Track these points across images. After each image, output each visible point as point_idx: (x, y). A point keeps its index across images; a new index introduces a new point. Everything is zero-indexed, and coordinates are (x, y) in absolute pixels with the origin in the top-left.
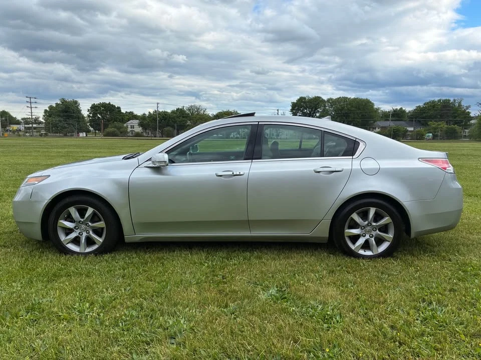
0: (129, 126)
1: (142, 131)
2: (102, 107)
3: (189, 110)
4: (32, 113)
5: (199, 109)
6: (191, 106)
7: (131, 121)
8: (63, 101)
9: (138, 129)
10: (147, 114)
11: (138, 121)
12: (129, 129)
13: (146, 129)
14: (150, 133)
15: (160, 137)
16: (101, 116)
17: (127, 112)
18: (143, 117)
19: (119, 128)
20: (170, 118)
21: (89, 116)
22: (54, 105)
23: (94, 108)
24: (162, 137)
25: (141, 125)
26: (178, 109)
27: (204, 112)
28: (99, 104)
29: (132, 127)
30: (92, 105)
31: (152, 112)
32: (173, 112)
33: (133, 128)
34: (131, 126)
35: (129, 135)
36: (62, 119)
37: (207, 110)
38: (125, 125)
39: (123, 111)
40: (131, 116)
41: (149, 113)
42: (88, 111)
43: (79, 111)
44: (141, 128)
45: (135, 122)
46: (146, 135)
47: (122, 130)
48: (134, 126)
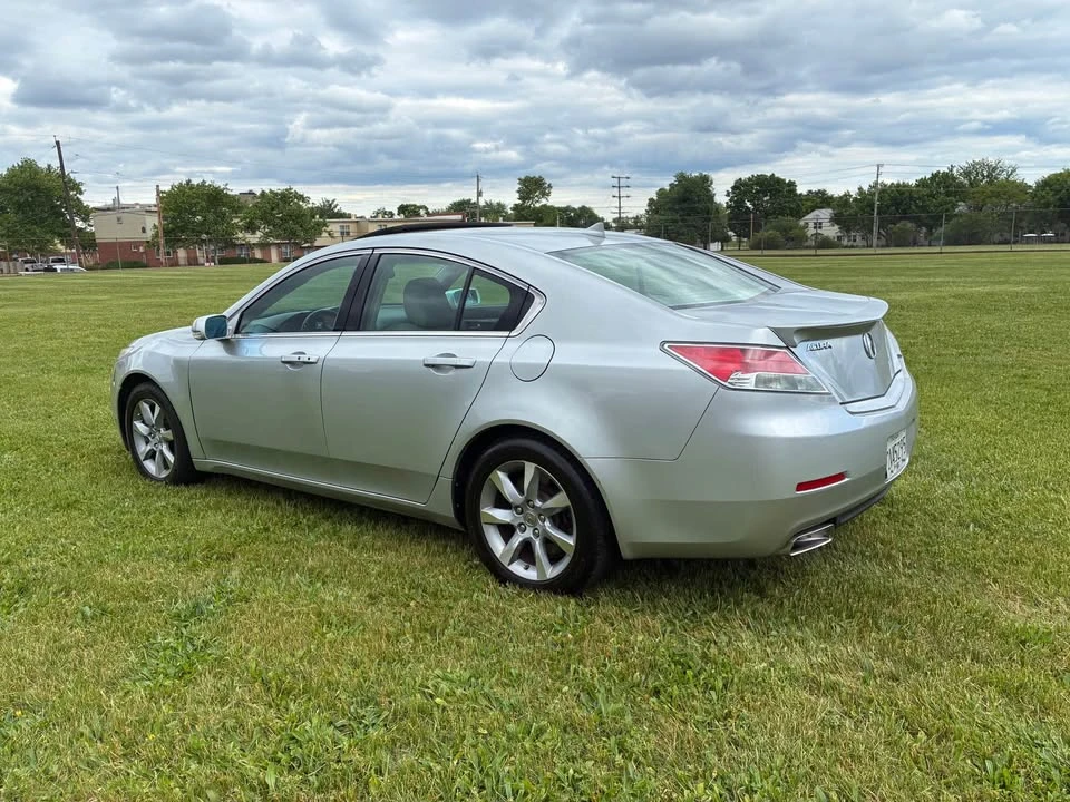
0: (811, 225)
1: (839, 234)
2: (757, 184)
3: (967, 173)
4: (620, 208)
5: (995, 169)
6: (974, 165)
7: (817, 212)
8: (682, 178)
9: (831, 231)
10: (854, 192)
11: (831, 211)
12: (811, 231)
13: (848, 231)
14: (858, 239)
15: (883, 246)
16: (754, 205)
17: (810, 192)
18: (844, 201)
19: (785, 230)
20: (911, 198)
21: (728, 207)
22: (667, 188)
23: (740, 188)
24: (888, 246)
25: (835, 220)
26: (935, 176)
27: (1009, 176)
28: (749, 179)
29: (818, 225)
30: (736, 182)
31: (866, 188)
32: (922, 183)
33: (820, 228)
34: (815, 223)
35: (806, 244)
36: (677, 217)
37: (1018, 171)
38: (802, 223)
39: (801, 190)
40: (821, 200)
41: (860, 189)
42: (728, 195)
43: (711, 197)
44: (836, 227)
45: (825, 214)
46: (850, 244)
47: (793, 233)
48: (821, 223)
